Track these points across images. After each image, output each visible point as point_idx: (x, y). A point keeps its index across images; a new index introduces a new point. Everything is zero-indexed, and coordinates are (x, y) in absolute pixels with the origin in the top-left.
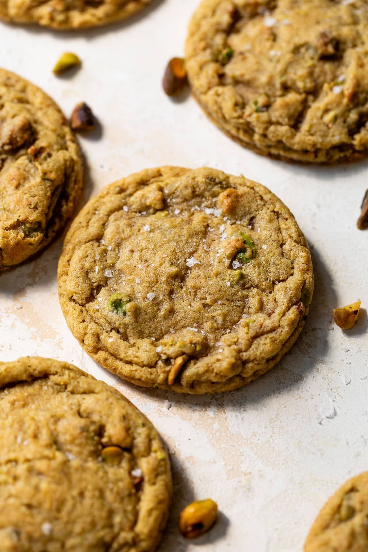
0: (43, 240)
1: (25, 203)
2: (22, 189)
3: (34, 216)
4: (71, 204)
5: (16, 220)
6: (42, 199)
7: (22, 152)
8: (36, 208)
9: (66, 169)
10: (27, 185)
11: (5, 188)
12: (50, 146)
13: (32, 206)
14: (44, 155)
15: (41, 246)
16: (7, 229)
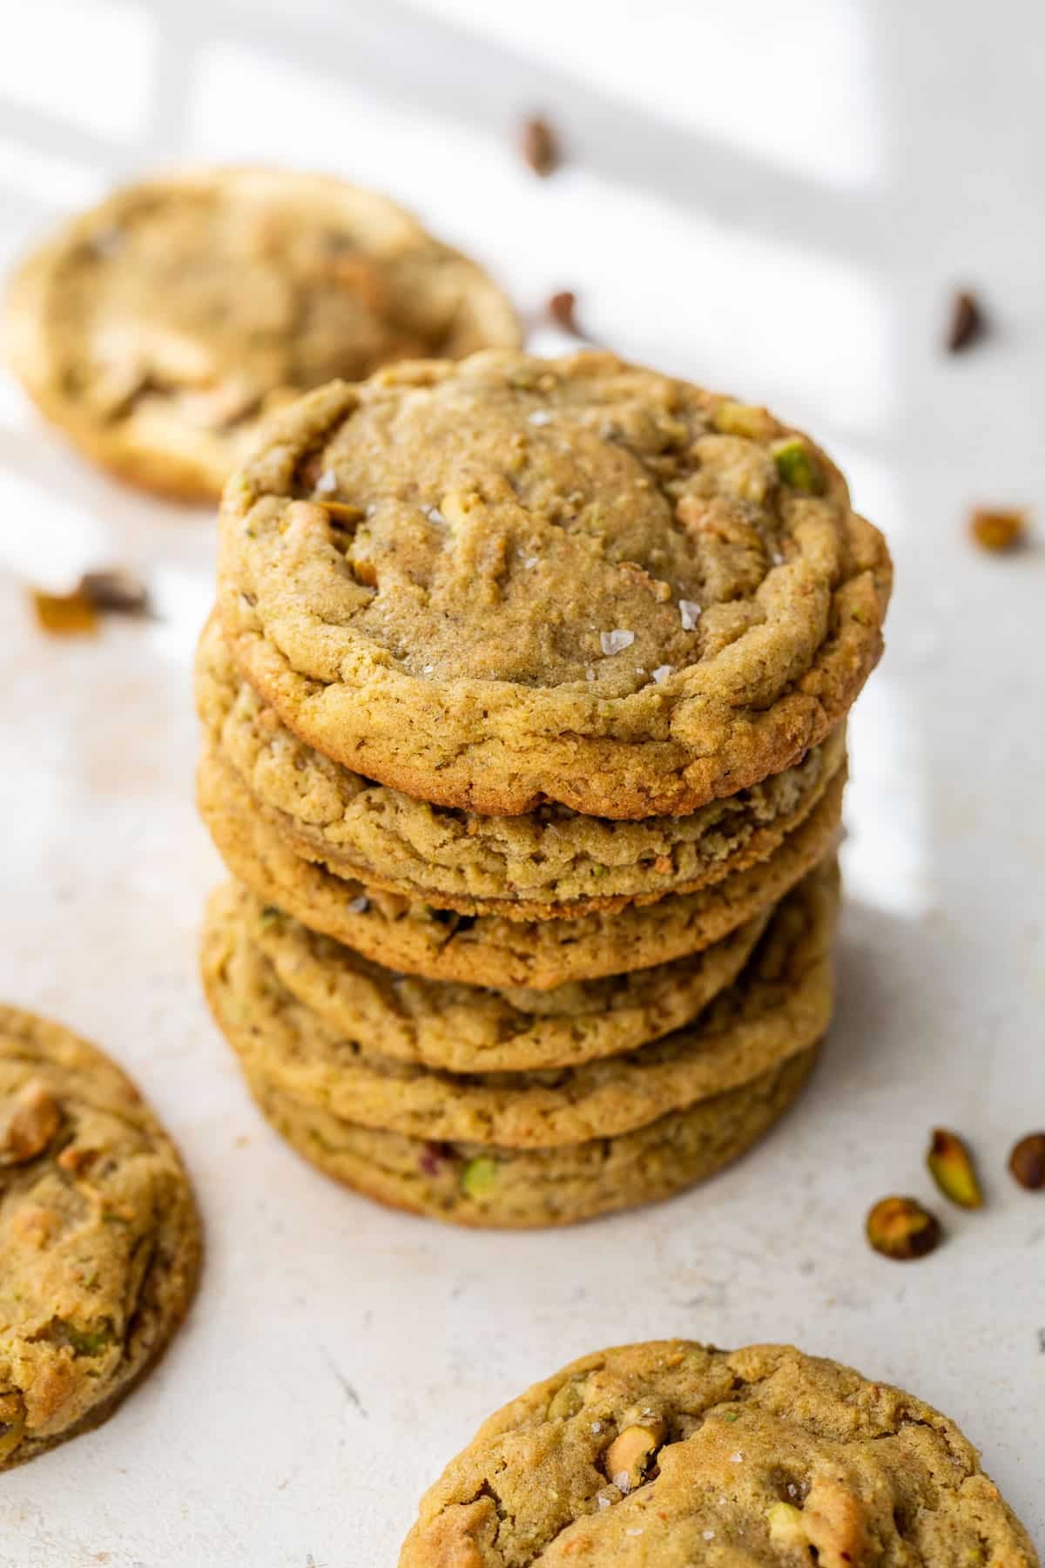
0: (119, 1366)
1: (67, 1274)
2: (55, 1248)
3: (92, 1307)
4: (178, 1280)
5: (50, 1318)
6: (109, 1265)
7: (45, 1167)
8: (94, 1286)
9: (155, 1197)
10: (67, 1237)
11: (13, 1250)
12: (111, 1147)
13: (87, 1282)
14: (98, 1167)
15: (115, 1384)
16: (30, 1340)
